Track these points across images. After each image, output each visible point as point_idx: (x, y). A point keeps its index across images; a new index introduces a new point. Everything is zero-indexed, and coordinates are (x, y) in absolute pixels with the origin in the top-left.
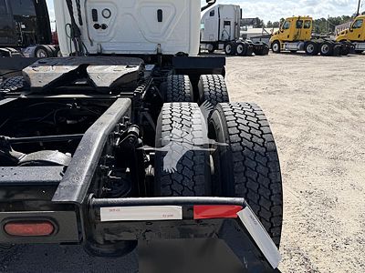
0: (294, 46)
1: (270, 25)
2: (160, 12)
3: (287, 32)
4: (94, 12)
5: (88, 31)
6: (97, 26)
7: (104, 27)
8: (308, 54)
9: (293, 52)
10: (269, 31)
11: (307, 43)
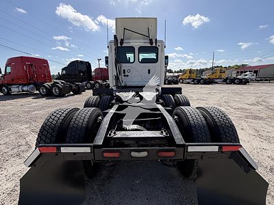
0: (189, 81)
1: (175, 72)
2: (149, 70)
3: (185, 75)
4: (124, 71)
5: (122, 77)
6: (125, 76)
7: (128, 76)
8: (195, 84)
9: (188, 83)
10: (176, 74)
11: (194, 79)
